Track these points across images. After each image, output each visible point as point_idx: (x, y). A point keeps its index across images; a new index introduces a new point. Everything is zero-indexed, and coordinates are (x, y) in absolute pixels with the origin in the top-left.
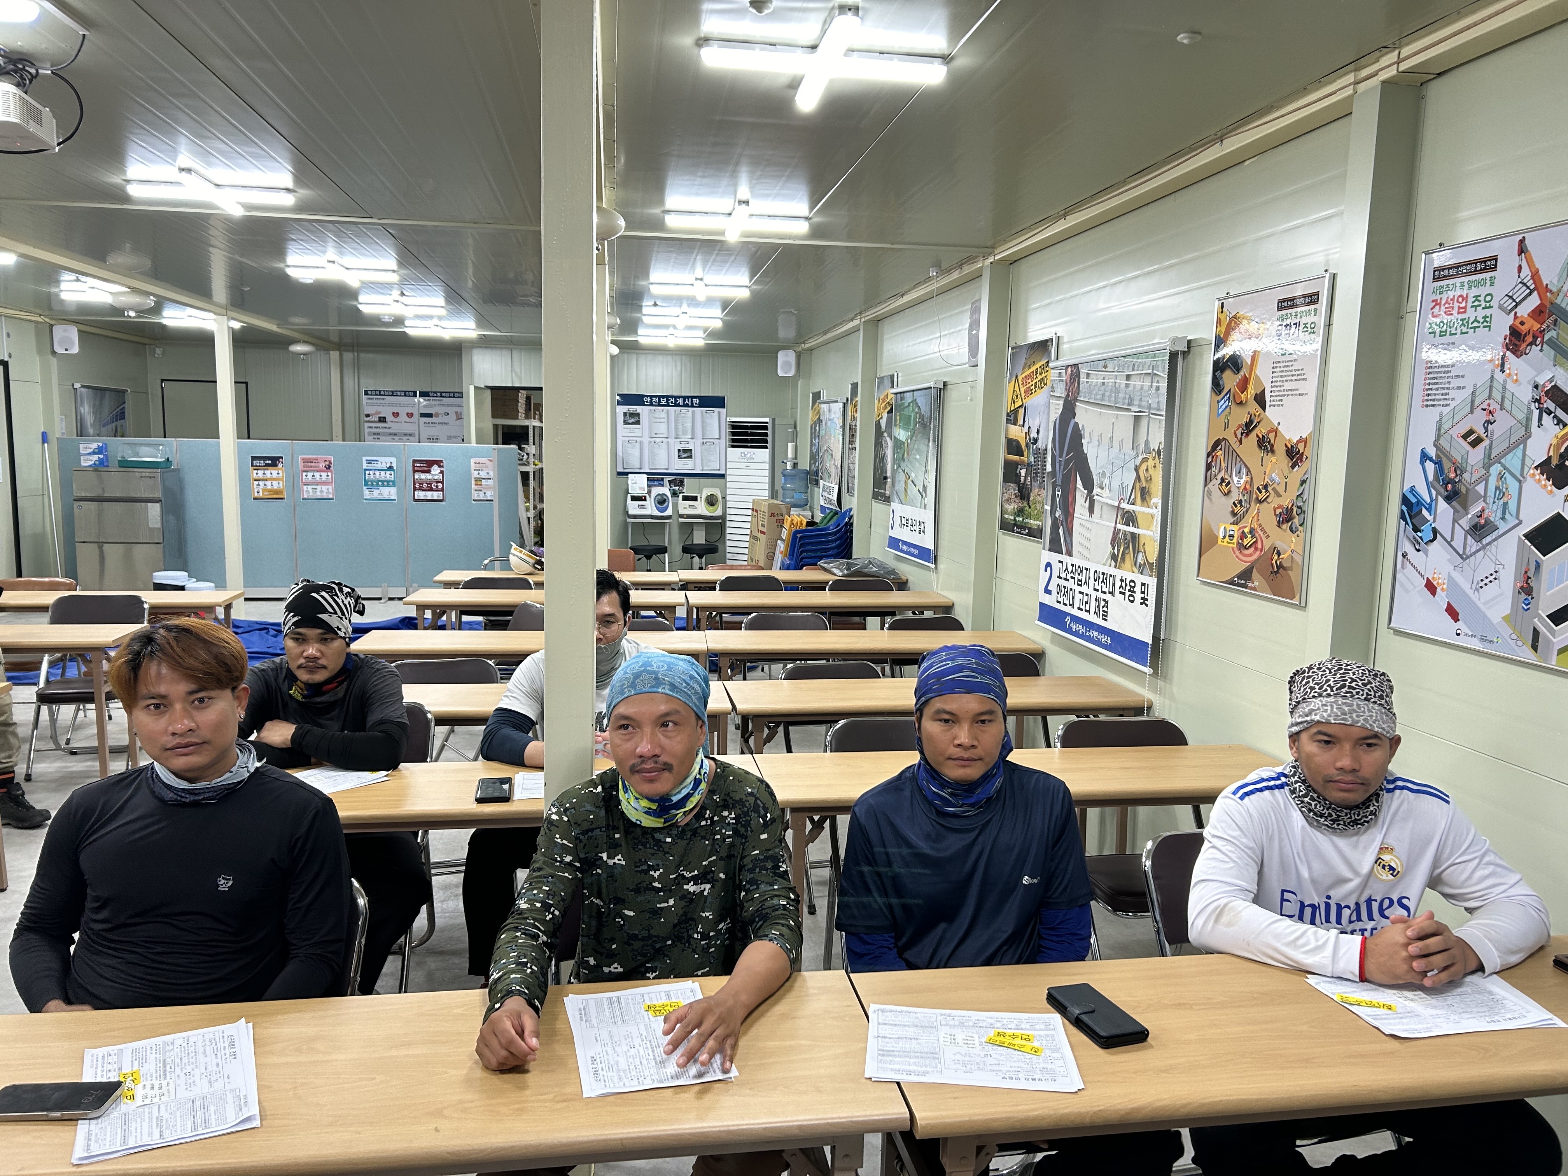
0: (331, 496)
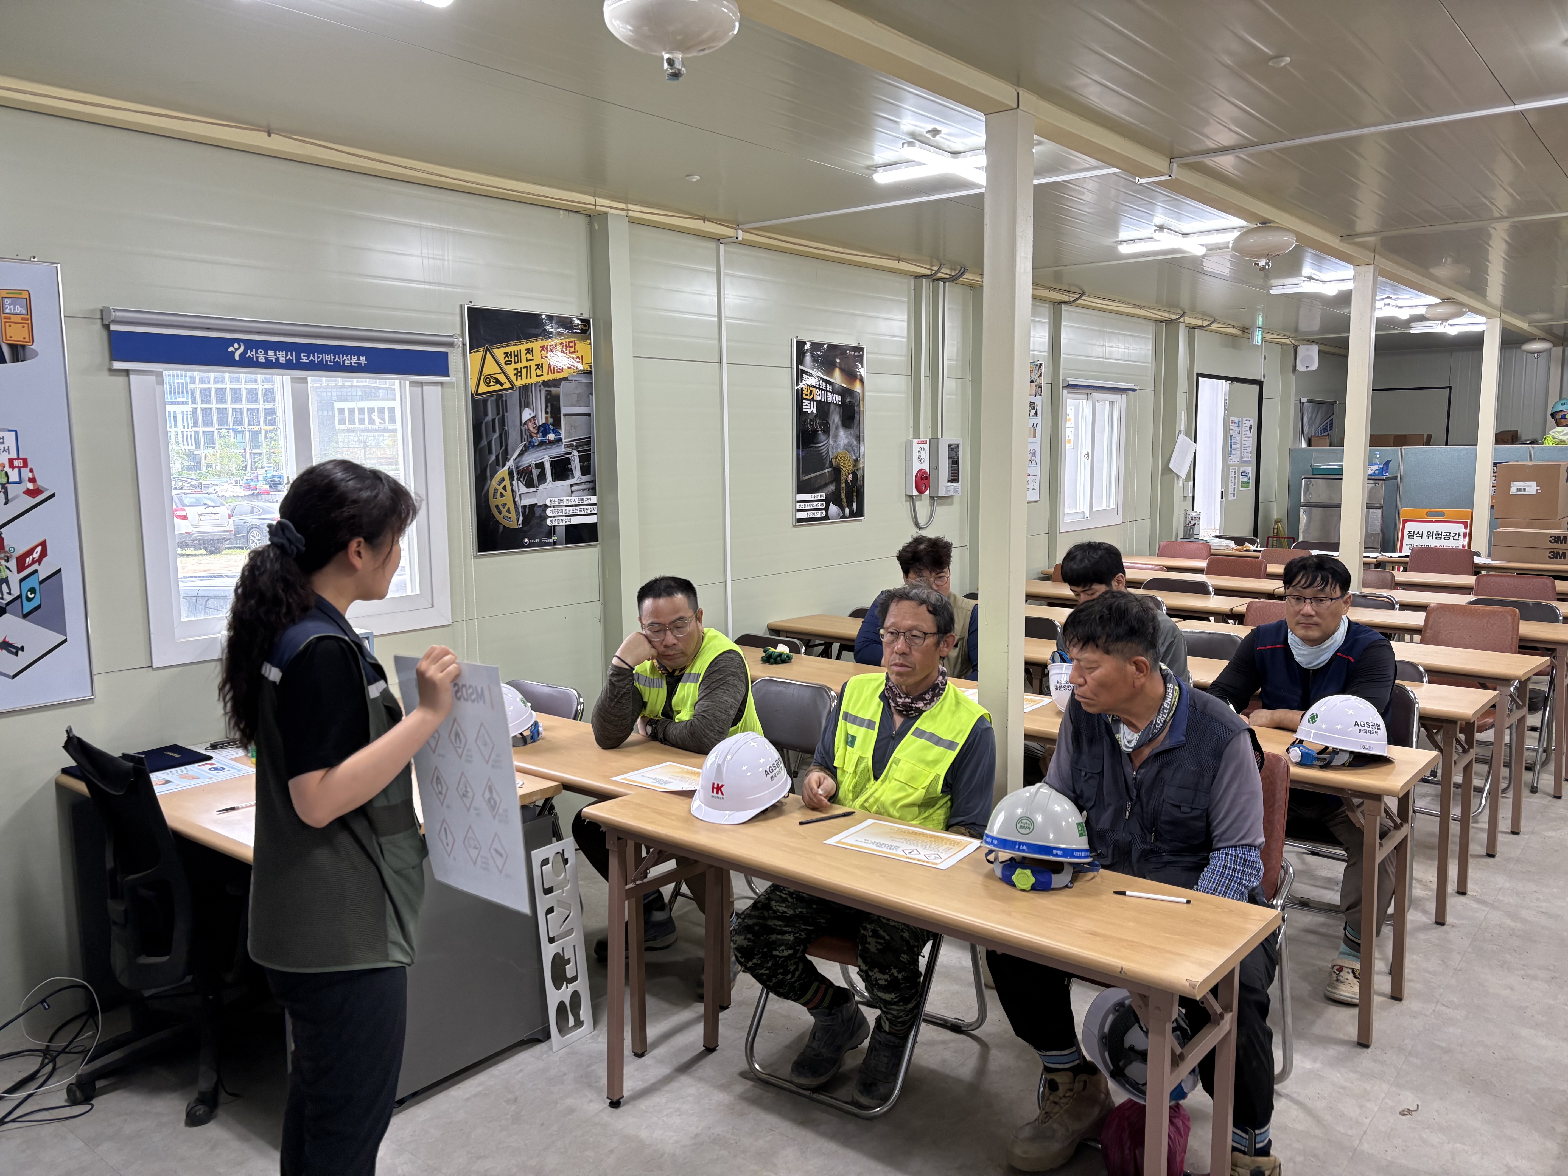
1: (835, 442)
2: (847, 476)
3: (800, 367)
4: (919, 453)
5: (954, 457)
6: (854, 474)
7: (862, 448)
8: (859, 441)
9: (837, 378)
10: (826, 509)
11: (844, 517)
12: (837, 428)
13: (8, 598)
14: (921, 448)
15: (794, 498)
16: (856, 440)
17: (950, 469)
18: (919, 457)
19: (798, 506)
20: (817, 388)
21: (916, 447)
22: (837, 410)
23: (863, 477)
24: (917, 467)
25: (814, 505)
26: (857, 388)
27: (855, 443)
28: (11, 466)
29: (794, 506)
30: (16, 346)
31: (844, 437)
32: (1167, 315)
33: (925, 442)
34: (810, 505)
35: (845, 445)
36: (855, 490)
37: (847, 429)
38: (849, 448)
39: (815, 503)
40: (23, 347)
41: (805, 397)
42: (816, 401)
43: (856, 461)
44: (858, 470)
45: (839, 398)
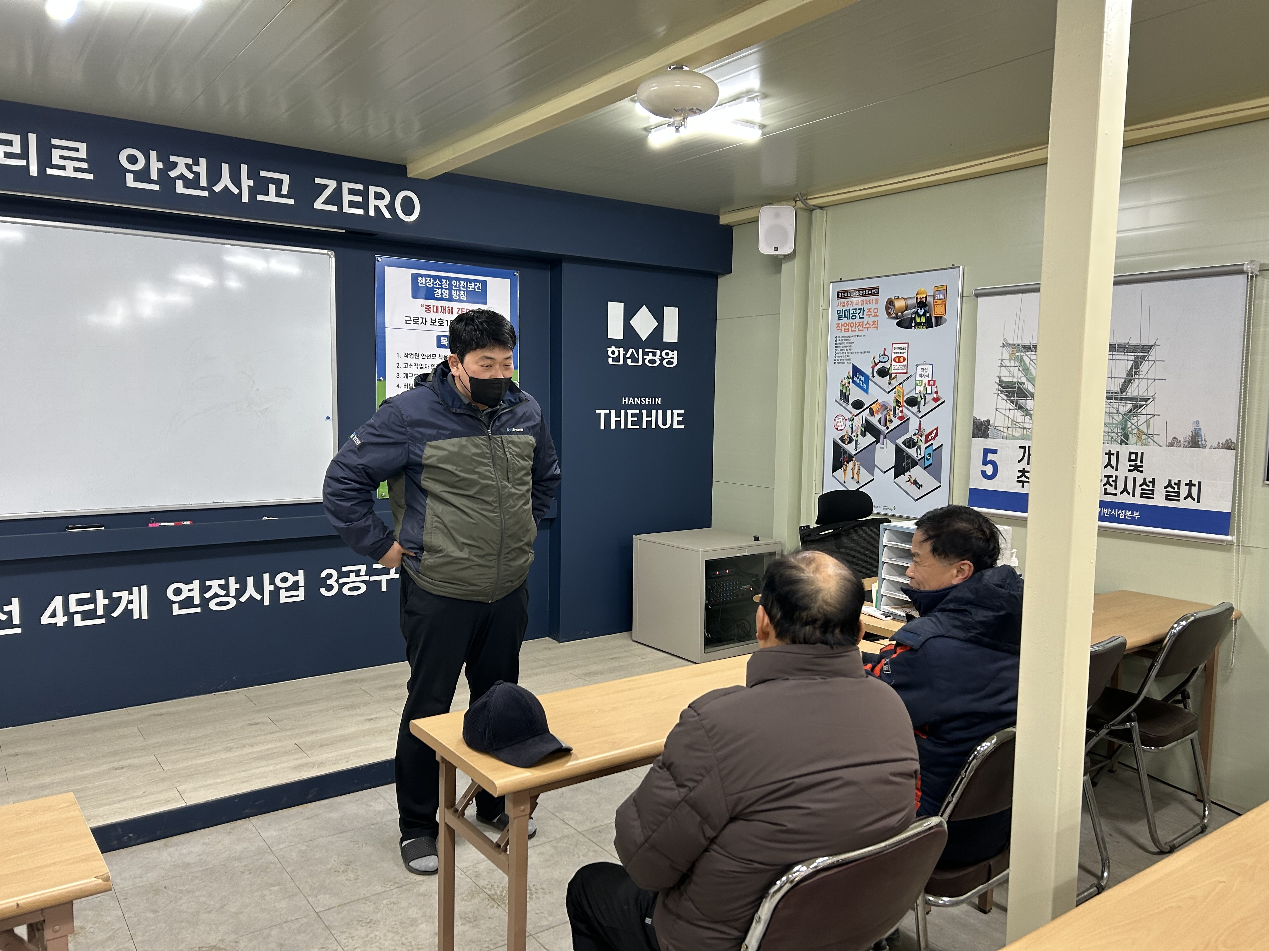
13: (920, 457)
28: (929, 385)
30: (938, 317)
40: (941, 317)
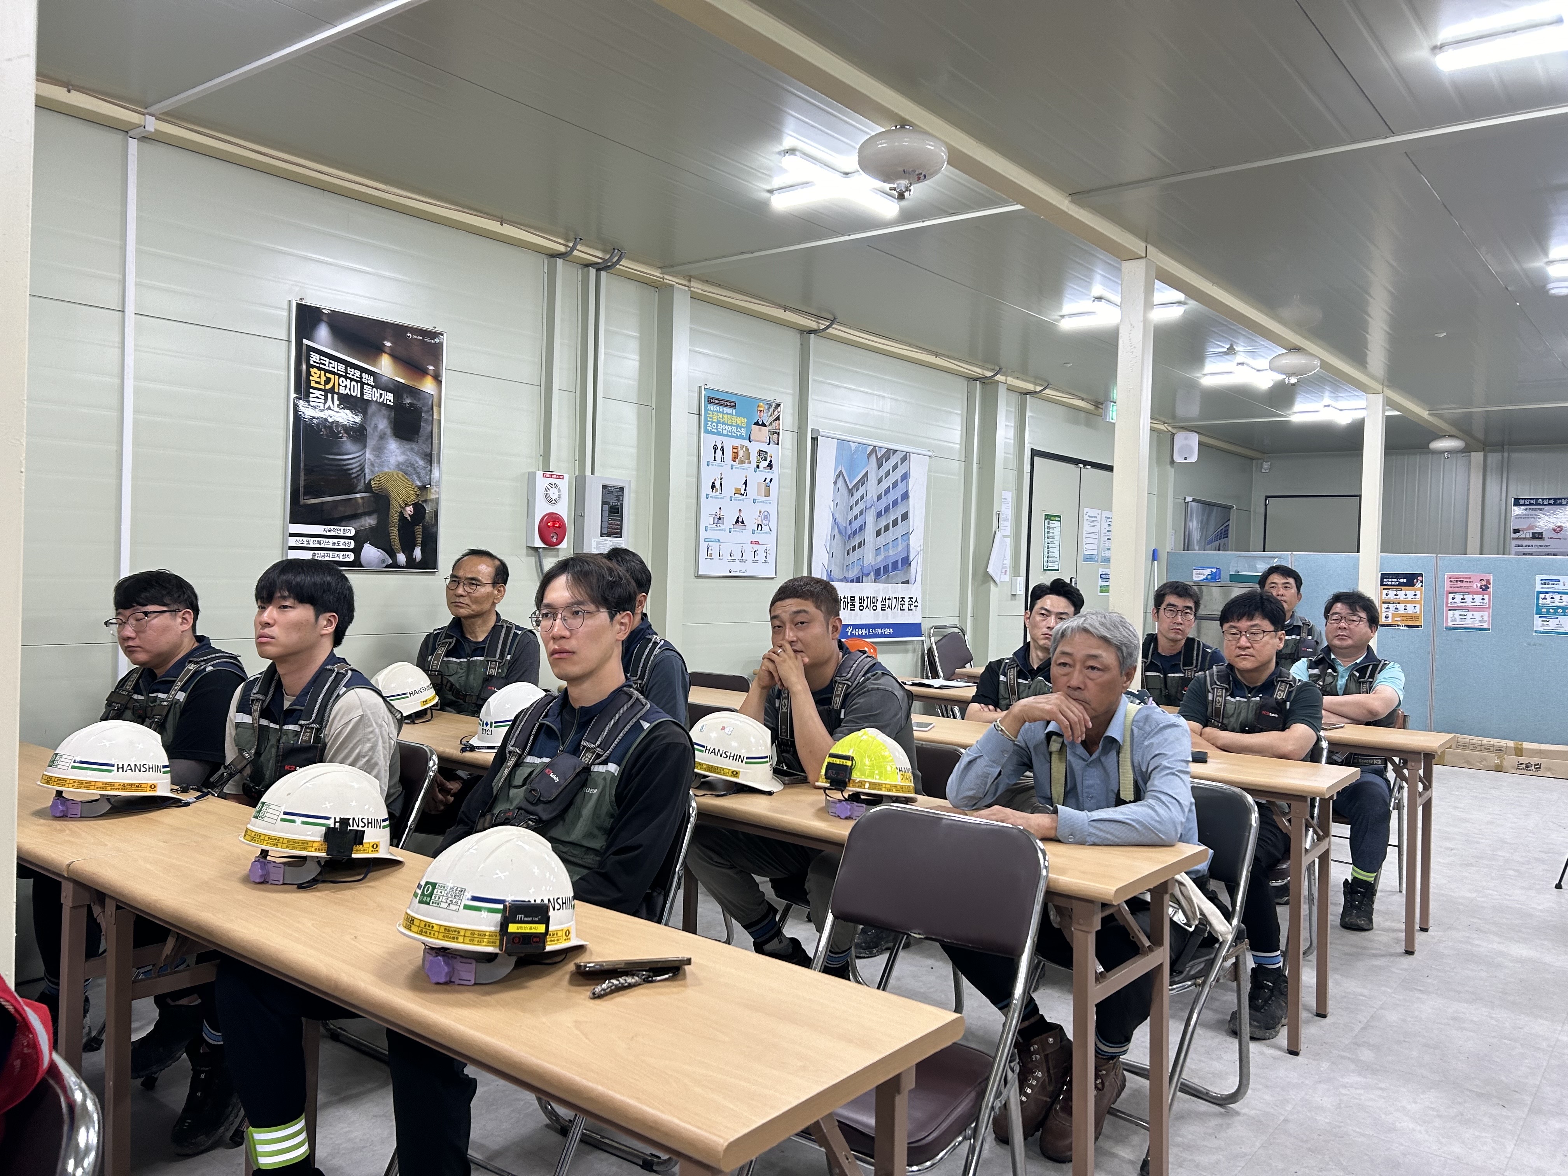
0: (1486, 626)
1: (378, 457)
2: (404, 508)
3: (305, 341)
4: (547, 489)
5: (614, 502)
6: (419, 508)
7: (436, 473)
8: (431, 462)
9: (386, 367)
10: (357, 551)
11: (394, 566)
12: (382, 437)
14: (551, 484)
15: (285, 528)
16: (423, 459)
17: (606, 519)
18: (547, 496)
19: (292, 542)
20: (340, 376)
21: (542, 483)
22: (384, 412)
23: (436, 513)
24: (542, 509)
25: (330, 543)
26: (428, 386)
27: (421, 463)
29: (285, 541)
31: (398, 452)
32: (979, 371)
33: (561, 477)
34: (320, 543)
35: (398, 466)
36: (419, 529)
37: (405, 442)
38: (406, 469)
39: (331, 540)
41: (313, 384)
42: (338, 393)
43: (423, 488)
44: (426, 501)
45: (391, 396)
